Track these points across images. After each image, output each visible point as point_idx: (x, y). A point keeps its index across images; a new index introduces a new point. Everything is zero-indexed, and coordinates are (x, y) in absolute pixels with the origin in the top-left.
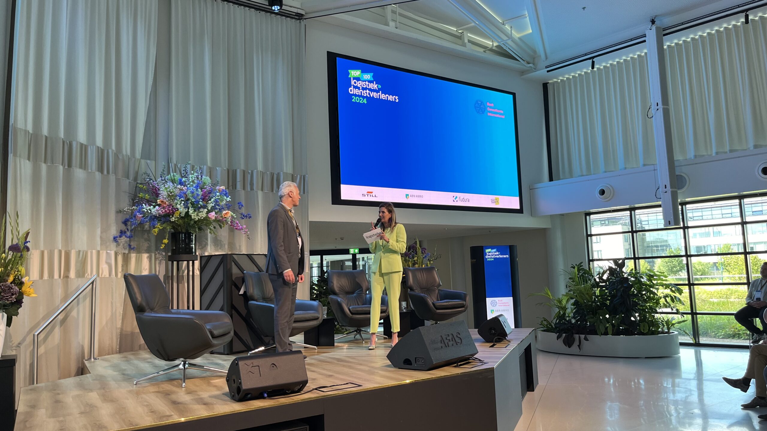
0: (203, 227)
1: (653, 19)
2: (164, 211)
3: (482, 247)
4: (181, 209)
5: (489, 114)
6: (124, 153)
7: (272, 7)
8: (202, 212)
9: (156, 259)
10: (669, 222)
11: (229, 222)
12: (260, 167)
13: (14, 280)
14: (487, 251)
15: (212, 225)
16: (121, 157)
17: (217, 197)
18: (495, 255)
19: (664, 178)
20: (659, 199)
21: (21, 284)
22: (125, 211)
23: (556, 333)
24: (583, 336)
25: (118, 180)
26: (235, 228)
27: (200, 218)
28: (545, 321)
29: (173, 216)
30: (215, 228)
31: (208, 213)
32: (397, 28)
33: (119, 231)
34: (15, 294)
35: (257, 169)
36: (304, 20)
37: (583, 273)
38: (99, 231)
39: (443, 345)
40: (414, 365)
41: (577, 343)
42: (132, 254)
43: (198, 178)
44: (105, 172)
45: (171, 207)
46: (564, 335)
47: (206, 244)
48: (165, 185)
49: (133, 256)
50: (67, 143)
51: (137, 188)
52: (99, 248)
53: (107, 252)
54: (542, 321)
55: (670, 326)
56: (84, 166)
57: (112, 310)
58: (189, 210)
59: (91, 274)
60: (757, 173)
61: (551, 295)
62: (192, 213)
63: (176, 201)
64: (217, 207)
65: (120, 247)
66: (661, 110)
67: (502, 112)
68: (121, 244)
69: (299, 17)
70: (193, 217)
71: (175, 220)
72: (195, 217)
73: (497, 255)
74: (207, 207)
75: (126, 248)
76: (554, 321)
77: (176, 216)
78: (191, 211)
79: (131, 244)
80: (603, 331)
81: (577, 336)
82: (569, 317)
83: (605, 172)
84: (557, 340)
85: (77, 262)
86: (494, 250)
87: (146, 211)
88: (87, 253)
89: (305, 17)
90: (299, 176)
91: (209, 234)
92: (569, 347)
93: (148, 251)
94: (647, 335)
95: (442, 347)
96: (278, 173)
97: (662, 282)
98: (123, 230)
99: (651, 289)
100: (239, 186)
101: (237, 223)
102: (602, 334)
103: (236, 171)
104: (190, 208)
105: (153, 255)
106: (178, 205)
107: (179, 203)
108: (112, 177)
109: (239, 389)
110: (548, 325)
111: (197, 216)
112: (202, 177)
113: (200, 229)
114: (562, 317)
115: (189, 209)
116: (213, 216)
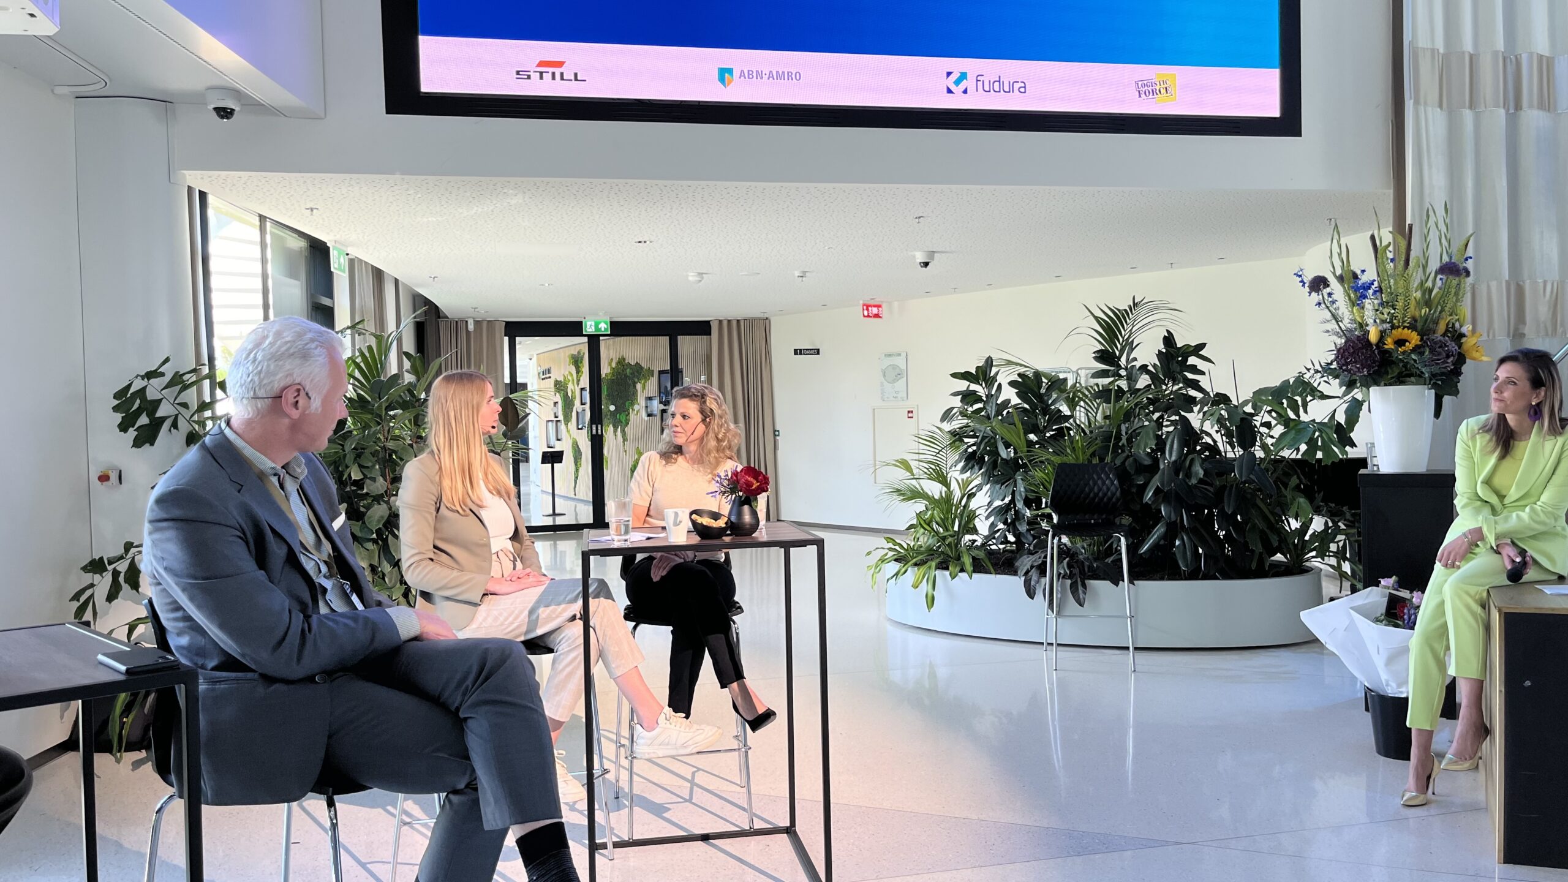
13: (1447, 330)
21: (1458, 337)
34: (1452, 355)
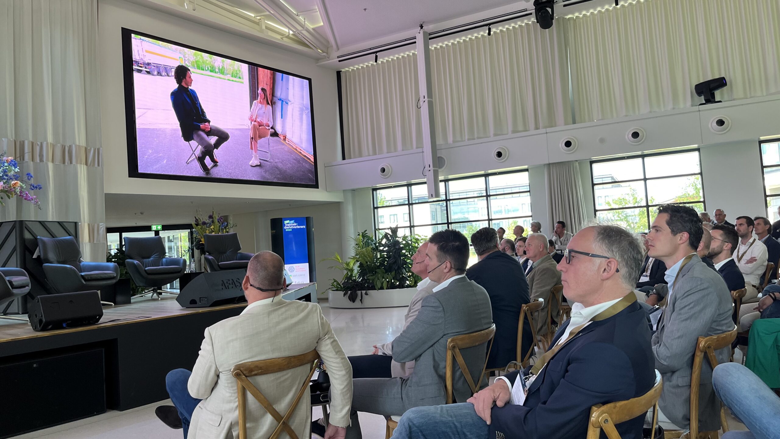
1: (421, 25)
3: (281, 219)
10: (432, 195)
11: (18, 193)
12: (50, 139)
14: (286, 222)
17: (5, 168)
18: (293, 226)
19: (429, 160)
20: (424, 176)
23: (343, 291)
24: (364, 292)
26: (24, 198)
28: (335, 281)
30: (2, 198)
32: (194, 10)
35: (47, 140)
37: (368, 239)
39: (224, 287)
40: (199, 304)
41: (359, 298)
46: (349, 292)
54: (333, 283)
60: (493, 156)
61: (340, 259)
64: (5, 177)
66: (426, 102)
73: (295, 226)
76: (343, 281)
80: (379, 286)
81: (359, 292)
82: (355, 277)
83: (387, 153)
84: (344, 296)
86: (292, 222)
90: (92, 149)
92: (354, 302)
95: (222, 289)
96: (70, 146)
100: (27, 157)
101: (27, 194)
102: (380, 289)
103: (23, 142)
109: (41, 321)
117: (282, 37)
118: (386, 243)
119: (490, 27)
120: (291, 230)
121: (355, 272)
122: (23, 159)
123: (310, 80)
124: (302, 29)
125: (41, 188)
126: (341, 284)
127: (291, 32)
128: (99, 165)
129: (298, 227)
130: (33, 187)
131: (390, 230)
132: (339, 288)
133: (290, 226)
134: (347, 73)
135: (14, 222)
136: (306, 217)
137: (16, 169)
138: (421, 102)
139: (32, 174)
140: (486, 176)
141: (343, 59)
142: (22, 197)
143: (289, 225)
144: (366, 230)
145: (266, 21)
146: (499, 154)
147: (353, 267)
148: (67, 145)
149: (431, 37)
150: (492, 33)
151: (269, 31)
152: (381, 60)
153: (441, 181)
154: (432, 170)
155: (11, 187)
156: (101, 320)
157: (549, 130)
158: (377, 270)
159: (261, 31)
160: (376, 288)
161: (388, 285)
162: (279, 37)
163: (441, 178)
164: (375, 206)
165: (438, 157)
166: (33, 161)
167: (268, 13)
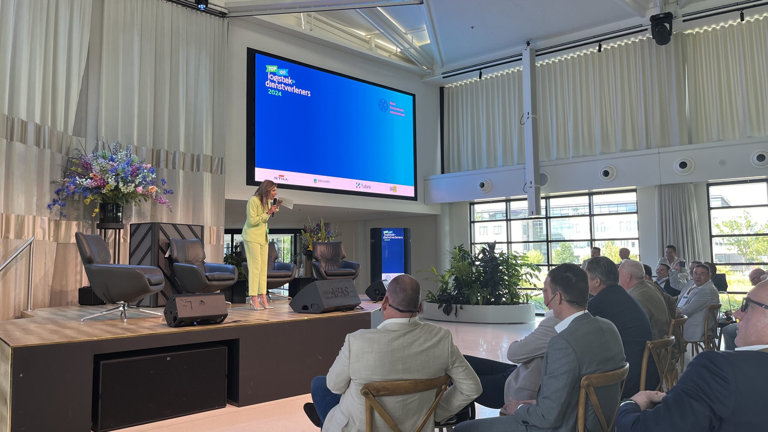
0: (129, 200)
1: (528, 42)
2: (96, 184)
3: (381, 228)
4: (112, 182)
5: (391, 112)
6: (59, 129)
7: (198, 5)
8: (131, 186)
9: (83, 227)
10: (532, 212)
11: (154, 197)
12: (182, 149)
14: (385, 232)
15: (137, 199)
16: (55, 133)
17: (144, 174)
18: (392, 236)
19: (530, 176)
20: (525, 192)
22: (58, 182)
23: (438, 303)
24: (459, 306)
25: (52, 154)
26: (158, 201)
27: (128, 191)
28: (430, 293)
29: (104, 189)
30: (140, 201)
31: (136, 186)
32: (311, 30)
33: (52, 200)
35: (180, 150)
36: (227, 18)
37: (464, 253)
38: (35, 199)
39: (334, 295)
40: (311, 310)
41: (454, 311)
42: (62, 221)
43: (127, 156)
44: (42, 147)
45: (102, 180)
46: (444, 305)
47: (131, 215)
48: (97, 162)
49: (64, 223)
50: (10, 119)
51: (69, 163)
52: (35, 214)
53: (41, 218)
54: (428, 294)
55: (529, 298)
56: (23, 140)
57: (45, 270)
58: (120, 184)
59: (28, 236)
60: (600, 175)
61: (435, 271)
62: (122, 187)
63: (107, 175)
64: (143, 182)
65: (52, 214)
66: (530, 119)
67: (403, 111)
68: (54, 211)
69: (222, 15)
70: (122, 190)
71: (106, 192)
72: (124, 190)
73: (393, 236)
74: (135, 181)
75: (58, 216)
76: (438, 294)
77: (107, 188)
78: (121, 185)
79: (63, 212)
80: (475, 301)
81: (454, 306)
82: (450, 290)
83: (487, 168)
84: (439, 309)
85: (16, 225)
86: (391, 232)
87: (79, 183)
88: (24, 217)
89: (227, 16)
90: (217, 158)
91: (134, 207)
92: (448, 315)
93: (77, 219)
94: (509, 305)
95: (332, 297)
96: (198, 155)
97: (525, 261)
98: (56, 199)
99: (516, 268)
100: (163, 164)
101: (161, 198)
102: (474, 304)
103: (160, 150)
104: (120, 182)
105: (81, 223)
106: (109, 179)
107: (110, 177)
108: (48, 152)
109: (175, 318)
110: (433, 297)
111: (126, 189)
112: (130, 155)
113: (127, 201)
114: (444, 290)
115: (118, 183)
116: (141, 190)
117: (389, 54)
118: (482, 258)
119: (601, 43)
120: (389, 240)
121: (450, 285)
122: (159, 167)
123: (414, 96)
124: (410, 47)
125: (173, 193)
126: (436, 296)
127: (399, 50)
128: (221, 173)
129: (397, 238)
130: (166, 192)
131: (487, 245)
132: (434, 300)
133: (389, 236)
134: (450, 89)
135: (151, 224)
136: (404, 229)
137: (153, 175)
138: (525, 119)
139: (166, 180)
140: (590, 194)
141: (447, 75)
142: (156, 201)
143: (387, 235)
144: (463, 244)
145: (376, 40)
146: (606, 173)
147: (448, 280)
148: (196, 154)
149: (537, 53)
150: (602, 49)
151: (378, 49)
152: (485, 76)
153: (542, 198)
154: (534, 187)
155: (148, 191)
156: (226, 320)
157: (662, 150)
158: (474, 285)
159: (371, 49)
160: (471, 302)
161: (483, 301)
162: (386, 54)
163: (542, 195)
164: (472, 220)
165: (541, 174)
166: (166, 168)
167: (378, 32)
